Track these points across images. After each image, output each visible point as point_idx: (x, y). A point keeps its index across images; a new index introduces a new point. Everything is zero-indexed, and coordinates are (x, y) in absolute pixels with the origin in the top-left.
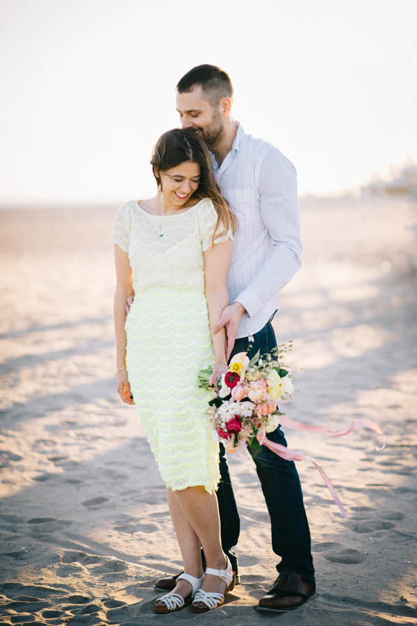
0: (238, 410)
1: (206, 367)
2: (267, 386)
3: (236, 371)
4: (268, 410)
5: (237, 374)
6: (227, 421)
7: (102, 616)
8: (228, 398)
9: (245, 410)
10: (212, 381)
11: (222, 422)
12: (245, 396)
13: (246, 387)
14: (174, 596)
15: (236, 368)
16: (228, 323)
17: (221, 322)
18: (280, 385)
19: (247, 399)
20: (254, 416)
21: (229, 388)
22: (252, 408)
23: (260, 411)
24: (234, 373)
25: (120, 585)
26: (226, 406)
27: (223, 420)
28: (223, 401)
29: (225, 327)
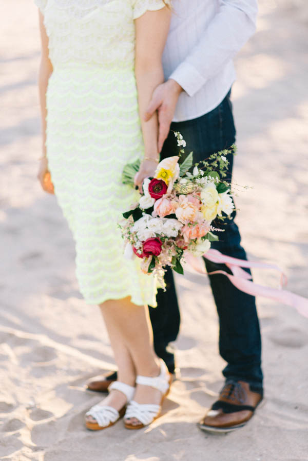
0: (160, 228)
1: (133, 161)
2: (201, 203)
3: (163, 180)
4: (198, 232)
5: (164, 182)
6: (145, 240)
7: (25, 436)
8: (150, 211)
9: (169, 229)
10: (137, 181)
11: (138, 240)
12: (171, 212)
13: (173, 202)
14: (107, 410)
15: (164, 175)
16: (160, 106)
17: (152, 106)
18: (217, 202)
19: (173, 216)
20: (180, 237)
21: (153, 200)
22: (178, 228)
23: (188, 233)
24: (161, 181)
25: (48, 382)
26: (146, 221)
27: (139, 238)
28: (143, 214)
29: (157, 111)
